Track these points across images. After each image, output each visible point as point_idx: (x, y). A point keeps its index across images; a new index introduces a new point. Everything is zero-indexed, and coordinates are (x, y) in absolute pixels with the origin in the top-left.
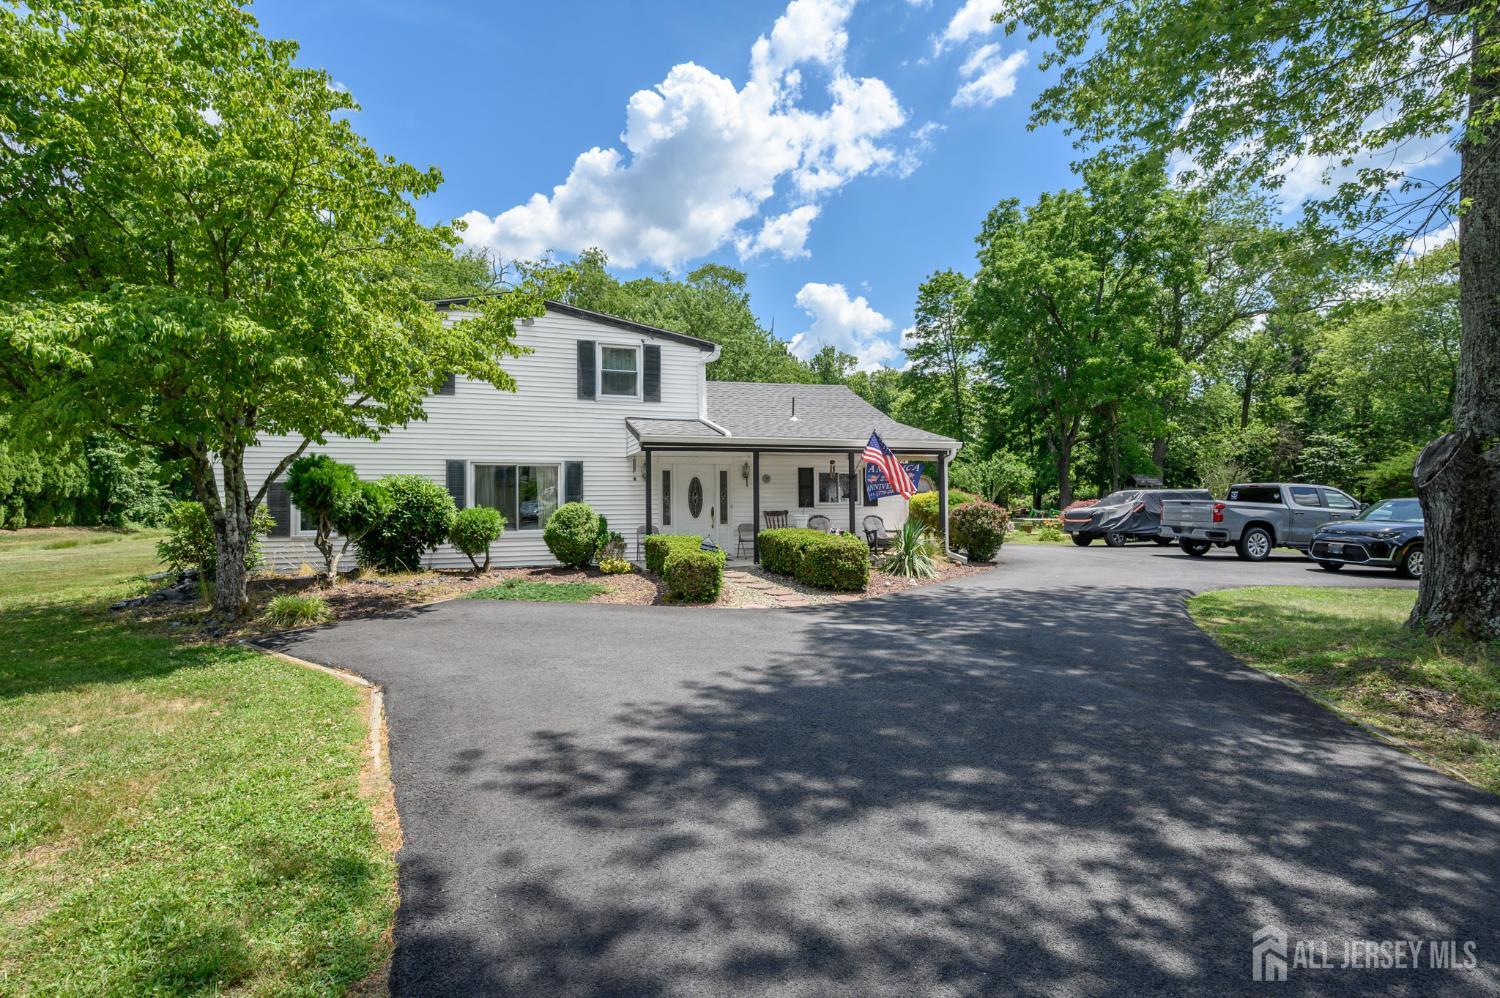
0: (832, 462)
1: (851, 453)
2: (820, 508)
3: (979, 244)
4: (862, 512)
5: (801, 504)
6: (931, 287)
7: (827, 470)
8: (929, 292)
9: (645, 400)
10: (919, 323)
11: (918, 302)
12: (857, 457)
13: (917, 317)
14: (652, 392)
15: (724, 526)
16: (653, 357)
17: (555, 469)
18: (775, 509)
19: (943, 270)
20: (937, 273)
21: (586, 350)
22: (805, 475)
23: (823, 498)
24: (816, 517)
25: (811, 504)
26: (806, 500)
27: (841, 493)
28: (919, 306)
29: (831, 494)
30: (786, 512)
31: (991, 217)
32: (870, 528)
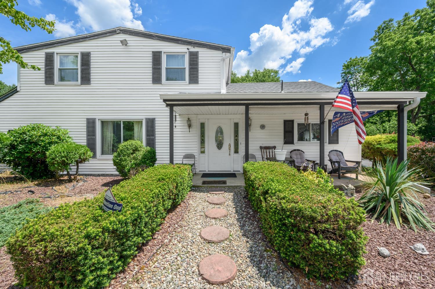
0: (306, 114)
1: (322, 105)
2: (298, 145)
3: (373, 41)
4: (328, 148)
5: (286, 143)
6: (348, 64)
7: (302, 121)
8: (347, 67)
9: (190, 83)
10: (342, 78)
11: (342, 70)
12: (327, 108)
13: (341, 76)
14: (194, 79)
15: (236, 155)
16: (194, 59)
17: (140, 123)
18: (267, 145)
19: (353, 58)
20: (351, 59)
21: (157, 57)
22: (288, 125)
23: (301, 138)
24: (295, 150)
25: (292, 142)
26: (288, 139)
27: (312, 136)
28: (343, 71)
29: (307, 137)
30: (274, 147)
31: (379, 28)
32: (334, 159)
